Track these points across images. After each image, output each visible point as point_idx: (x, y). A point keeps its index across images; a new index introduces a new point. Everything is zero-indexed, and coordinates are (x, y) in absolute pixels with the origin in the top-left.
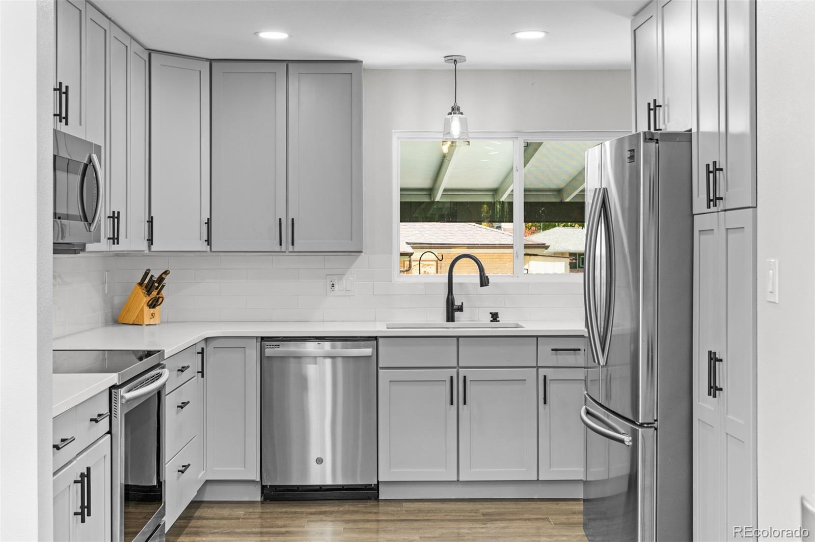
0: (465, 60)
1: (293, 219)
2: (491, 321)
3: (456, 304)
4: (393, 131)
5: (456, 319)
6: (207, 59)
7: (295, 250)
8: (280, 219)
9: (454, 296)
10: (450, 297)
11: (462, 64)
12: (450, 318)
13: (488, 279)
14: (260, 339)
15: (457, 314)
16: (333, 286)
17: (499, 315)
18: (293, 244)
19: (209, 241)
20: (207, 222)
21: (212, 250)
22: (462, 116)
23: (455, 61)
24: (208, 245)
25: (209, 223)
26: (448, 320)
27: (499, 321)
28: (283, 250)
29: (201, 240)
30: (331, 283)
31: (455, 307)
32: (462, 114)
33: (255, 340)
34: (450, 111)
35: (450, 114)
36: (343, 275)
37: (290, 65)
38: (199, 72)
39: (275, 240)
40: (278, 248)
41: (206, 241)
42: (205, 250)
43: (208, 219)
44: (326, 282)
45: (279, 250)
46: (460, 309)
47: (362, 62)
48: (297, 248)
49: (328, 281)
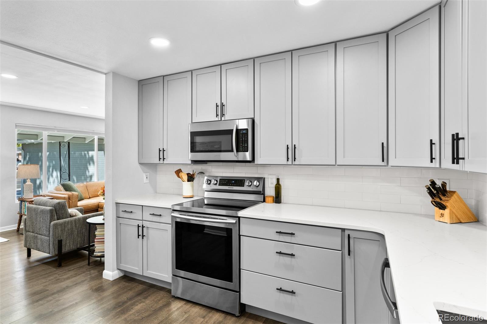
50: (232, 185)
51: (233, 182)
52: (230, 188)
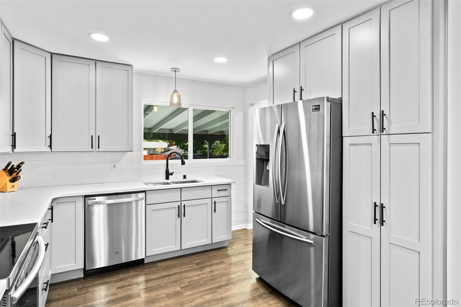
0: (180, 71)
1: (99, 136)
2: (183, 178)
3: (170, 172)
4: (143, 99)
5: (169, 178)
6: (49, 52)
7: (100, 151)
8: (92, 136)
9: (169, 169)
10: (167, 169)
11: (178, 73)
12: (167, 178)
13: (185, 162)
14: (84, 196)
15: (170, 176)
16: (115, 166)
17: (187, 176)
18: (99, 148)
19: (51, 146)
20: (49, 136)
21: (52, 151)
23: (175, 71)
24: (50, 148)
25: (51, 137)
27: (186, 178)
28: (93, 151)
29: (46, 146)
30: (114, 165)
32: (178, 93)
33: (82, 197)
34: (173, 92)
35: (173, 93)
36: (120, 161)
37: (97, 62)
38: (44, 58)
39: (89, 146)
40: (90, 150)
41: (49, 146)
42: (48, 151)
43: (50, 135)
44: (111, 165)
45: (91, 151)
46: (172, 174)
47: (133, 66)
48: (100, 150)
49: (112, 164)
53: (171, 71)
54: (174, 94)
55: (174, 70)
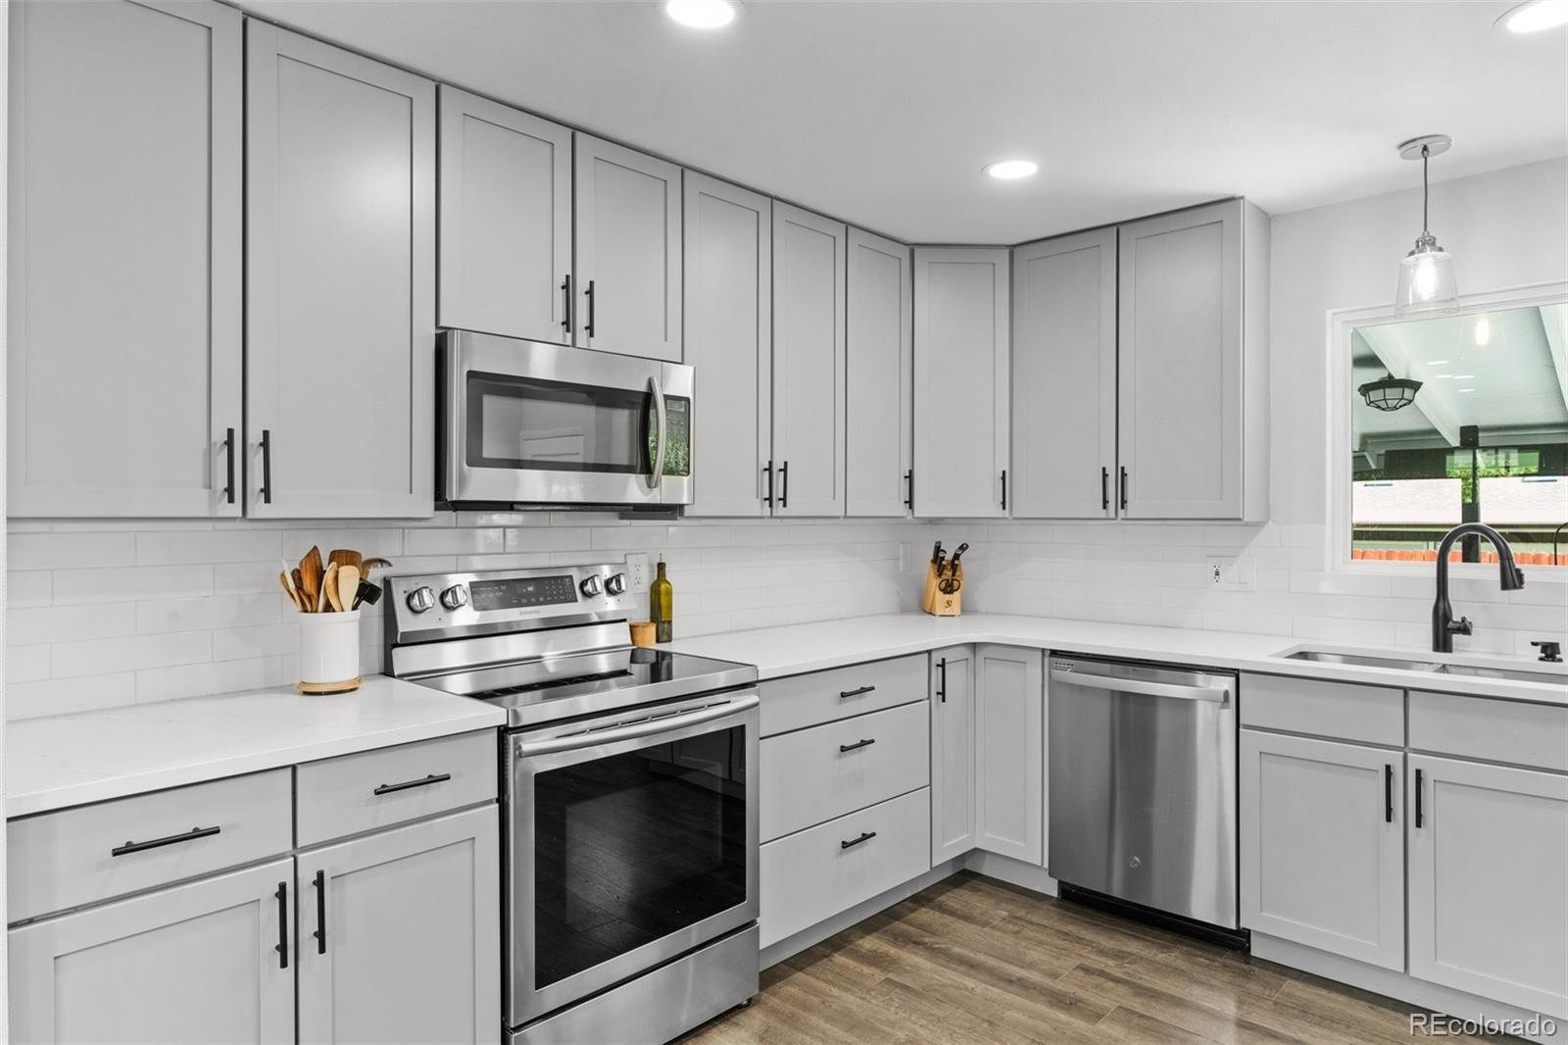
1: (1123, 468)
2: (1543, 658)
3: (1454, 619)
5: (1453, 647)
6: (1007, 246)
7: (1129, 517)
8: (1104, 469)
9: (1451, 603)
10: (1441, 605)
12: (1442, 643)
13: (1519, 576)
14: (1048, 653)
15: (1456, 638)
16: (1217, 574)
17: (1561, 648)
18: (1123, 507)
20: (1002, 476)
22: (1441, 253)
23: (1425, 149)
24: (1004, 508)
26: (1437, 648)
27: (1560, 660)
28: (1109, 516)
29: (994, 501)
30: (1213, 570)
31: (1450, 623)
32: (1441, 249)
33: (1041, 654)
34: (1413, 248)
35: (1412, 253)
36: (1236, 556)
37: (1124, 229)
38: (992, 265)
39: (1098, 501)
40: (1100, 514)
43: (1004, 472)
44: (1203, 568)
45: (1102, 516)
46: (1465, 629)
48: (1129, 513)
50: (538, 600)
51: (531, 589)
52: (526, 613)
53: (1403, 156)
54: (1417, 259)
55: (1420, 145)
